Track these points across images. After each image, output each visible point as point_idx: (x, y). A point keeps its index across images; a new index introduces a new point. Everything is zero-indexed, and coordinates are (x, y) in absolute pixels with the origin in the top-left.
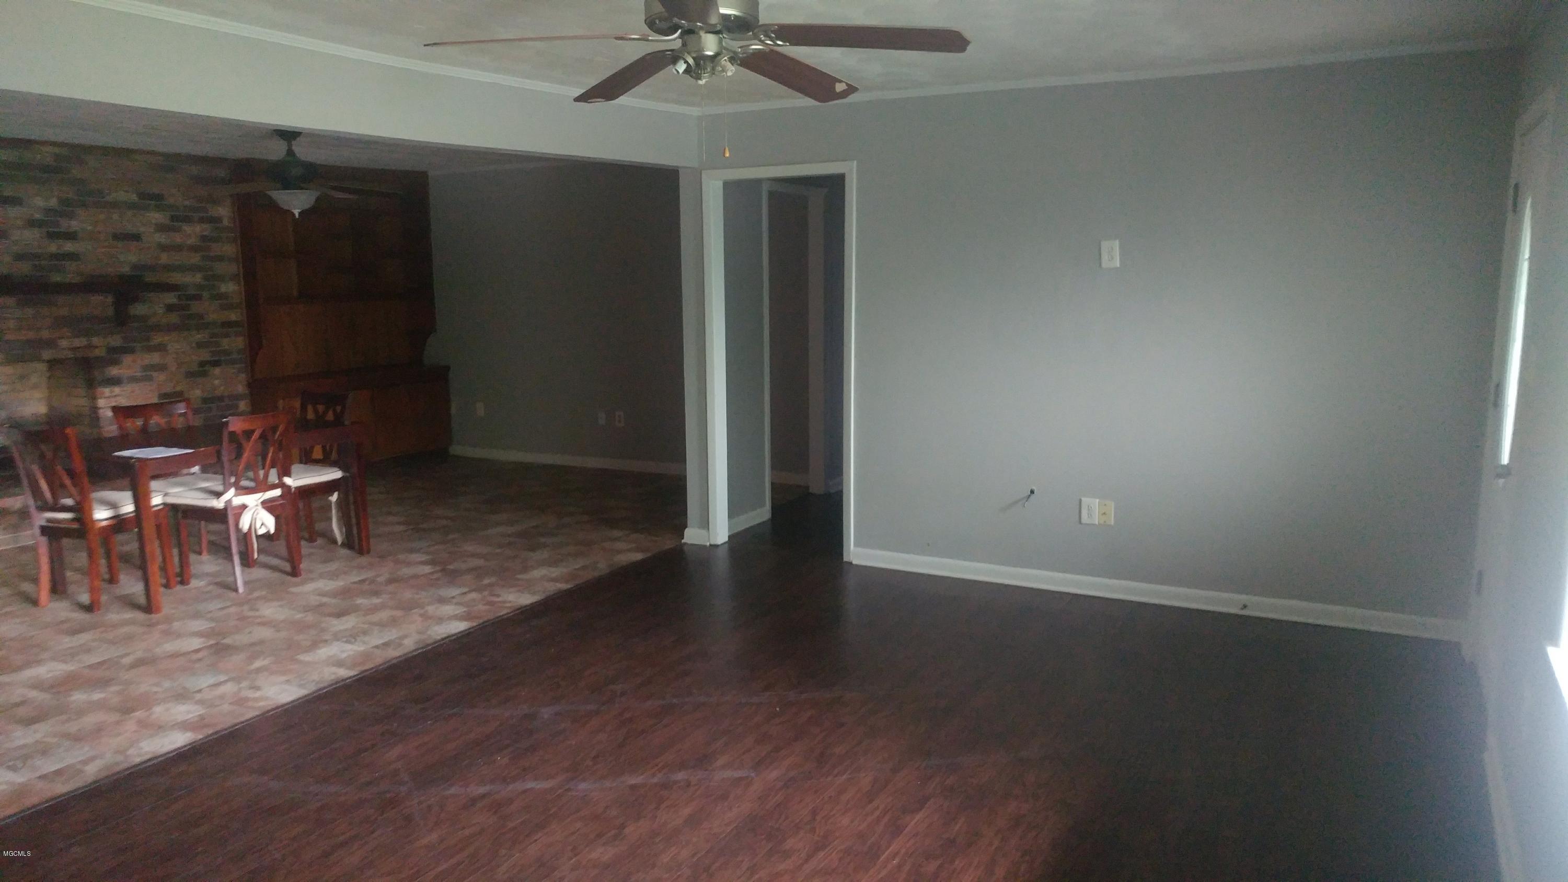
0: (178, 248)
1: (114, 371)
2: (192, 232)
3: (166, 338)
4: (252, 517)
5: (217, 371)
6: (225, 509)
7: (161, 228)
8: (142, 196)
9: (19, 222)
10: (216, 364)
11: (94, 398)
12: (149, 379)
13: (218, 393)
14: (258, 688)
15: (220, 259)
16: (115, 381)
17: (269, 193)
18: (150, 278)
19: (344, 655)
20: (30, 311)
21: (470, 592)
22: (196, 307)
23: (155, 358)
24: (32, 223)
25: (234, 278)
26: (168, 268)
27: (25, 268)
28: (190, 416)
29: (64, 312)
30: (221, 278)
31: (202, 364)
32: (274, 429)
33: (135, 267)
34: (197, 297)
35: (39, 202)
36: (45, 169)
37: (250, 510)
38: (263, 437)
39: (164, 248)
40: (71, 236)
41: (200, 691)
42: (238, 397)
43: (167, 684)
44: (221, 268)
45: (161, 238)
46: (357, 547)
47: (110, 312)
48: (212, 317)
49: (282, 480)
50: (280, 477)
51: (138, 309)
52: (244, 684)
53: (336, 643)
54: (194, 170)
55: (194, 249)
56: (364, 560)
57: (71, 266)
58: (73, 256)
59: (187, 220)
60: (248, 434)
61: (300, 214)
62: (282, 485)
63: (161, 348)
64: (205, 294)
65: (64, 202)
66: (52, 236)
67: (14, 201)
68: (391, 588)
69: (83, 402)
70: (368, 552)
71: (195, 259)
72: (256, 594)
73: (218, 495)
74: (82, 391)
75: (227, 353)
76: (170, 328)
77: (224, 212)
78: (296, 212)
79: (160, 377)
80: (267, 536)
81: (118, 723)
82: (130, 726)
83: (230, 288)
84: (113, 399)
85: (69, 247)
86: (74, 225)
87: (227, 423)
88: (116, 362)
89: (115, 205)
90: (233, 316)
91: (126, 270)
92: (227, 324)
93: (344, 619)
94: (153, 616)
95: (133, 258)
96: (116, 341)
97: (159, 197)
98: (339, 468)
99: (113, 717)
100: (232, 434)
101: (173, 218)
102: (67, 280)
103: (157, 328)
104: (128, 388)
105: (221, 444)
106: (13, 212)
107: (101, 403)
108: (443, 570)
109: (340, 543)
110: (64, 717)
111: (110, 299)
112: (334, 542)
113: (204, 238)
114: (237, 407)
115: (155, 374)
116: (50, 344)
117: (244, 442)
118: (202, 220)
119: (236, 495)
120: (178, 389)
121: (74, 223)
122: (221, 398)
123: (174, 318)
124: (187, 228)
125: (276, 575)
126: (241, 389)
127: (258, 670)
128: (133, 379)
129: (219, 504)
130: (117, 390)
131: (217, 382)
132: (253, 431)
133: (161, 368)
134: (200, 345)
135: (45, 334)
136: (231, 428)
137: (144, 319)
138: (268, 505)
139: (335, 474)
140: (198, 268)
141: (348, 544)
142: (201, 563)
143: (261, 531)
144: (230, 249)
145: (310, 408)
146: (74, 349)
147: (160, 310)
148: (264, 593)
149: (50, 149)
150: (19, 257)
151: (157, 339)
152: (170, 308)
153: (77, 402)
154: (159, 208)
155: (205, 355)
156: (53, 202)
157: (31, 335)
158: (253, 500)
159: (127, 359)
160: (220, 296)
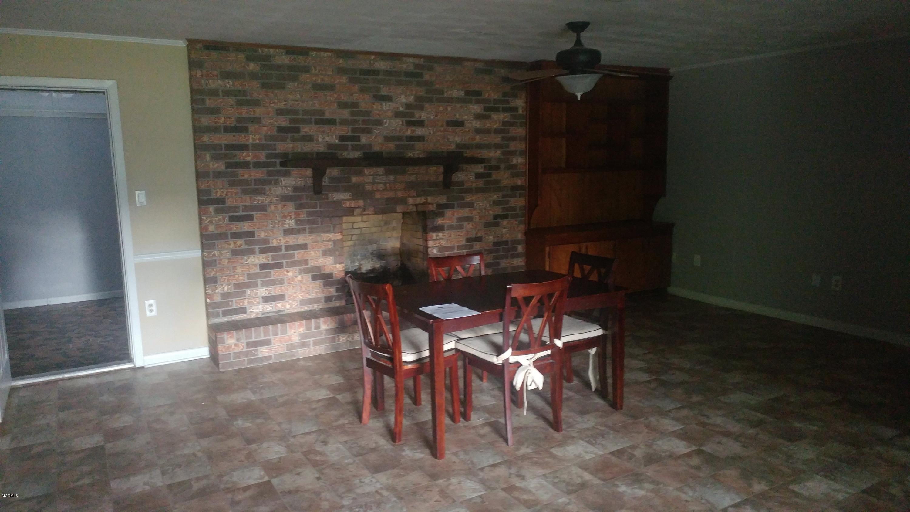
0: (487, 131)
1: (440, 221)
2: (498, 118)
3: (474, 198)
5: (505, 222)
7: (478, 117)
8: (468, 93)
9: (390, 114)
10: (505, 217)
11: (426, 240)
12: (461, 227)
13: (504, 238)
15: (514, 139)
16: (440, 229)
18: (468, 153)
20: (391, 178)
22: (495, 176)
23: (465, 212)
24: (397, 115)
25: (522, 153)
26: (479, 146)
27: (391, 146)
28: (482, 266)
29: (413, 178)
30: (513, 153)
31: (495, 217)
33: (458, 146)
34: (498, 168)
35: (403, 99)
36: (408, 74)
39: (478, 131)
40: (420, 123)
44: (514, 146)
45: (477, 124)
47: (441, 178)
48: (505, 182)
51: (459, 177)
54: (503, 72)
55: (497, 132)
57: (419, 145)
58: (421, 138)
59: (495, 110)
63: (470, 205)
64: (502, 166)
65: (418, 99)
66: (410, 123)
67: (388, 99)
69: (420, 242)
71: (497, 139)
74: (419, 235)
75: (514, 209)
76: (479, 190)
77: (520, 103)
78: (579, 95)
79: (468, 226)
83: (518, 160)
84: (438, 242)
85: (419, 131)
86: (423, 115)
88: (442, 215)
89: (450, 100)
90: (519, 182)
91: (453, 147)
92: (514, 188)
95: (458, 139)
96: (443, 200)
97: (479, 93)
101: (486, 109)
102: (416, 156)
103: (469, 191)
104: (447, 233)
106: (386, 106)
107: (430, 243)
111: (441, 169)
113: (504, 123)
114: (515, 250)
115: (465, 224)
116: (403, 201)
118: (505, 110)
120: (479, 235)
121: (423, 114)
122: (507, 243)
123: (481, 183)
124: (495, 116)
126: (520, 236)
128: (451, 227)
130: (440, 235)
131: (504, 231)
133: (469, 219)
134: (496, 203)
135: (400, 194)
137: (461, 183)
140: (497, 146)
144: (520, 131)
146: (416, 205)
147: (472, 177)
149: (411, 60)
150: (388, 139)
151: (469, 198)
152: (478, 176)
153: (416, 242)
154: (478, 102)
155: (498, 210)
156: (411, 99)
157: (391, 194)
159: (448, 213)
160: (514, 167)
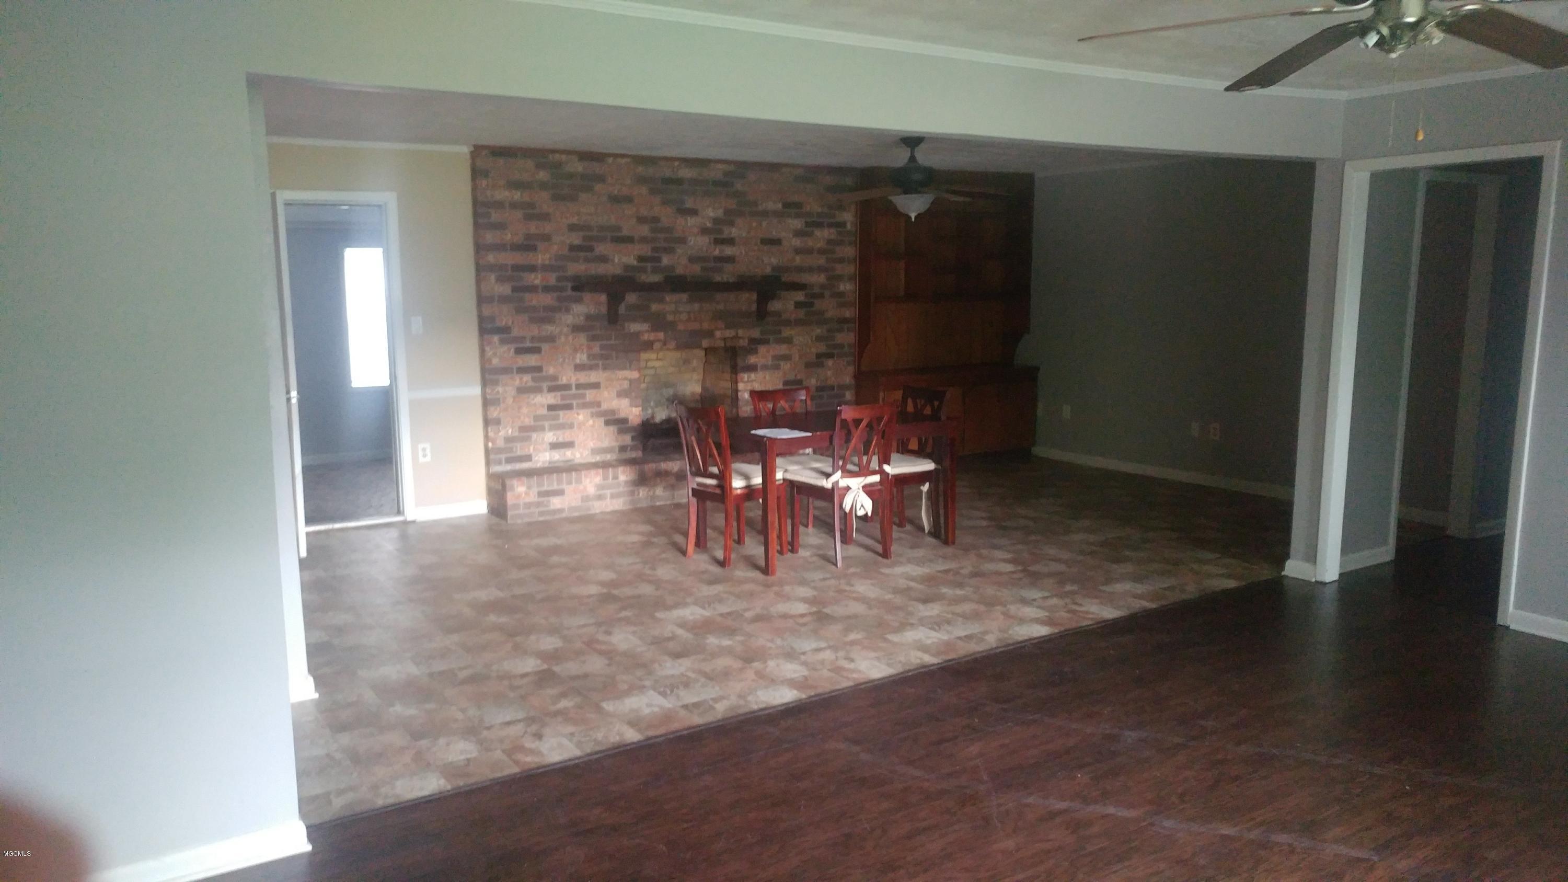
0: (809, 251)
1: (752, 360)
2: (823, 235)
3: (793, 332)
4: (854, 498)
5: (830, 362)
6: (833, 489)
7: (798, 234)
8: (786, 205)
9: (695, 230)
10: (830, 356)
11: (736, 383)
12: (777, 367)
13: (830, 382)
14: (852, 660)
15: (841, 260)
16: (752, 368)
17: (890, 198)
18: (785, 278)
19: (929, 642)
20: (696, 306)
21: (1052, 597)
22: (819, 304)
23: (783, 349)
24: (704, 231)
25: (851, 278)
26: (800, 269)
27: (696, 269)
28: (809, 402)
29: (721, 307)
30: (840, 278)
31: (819, 356)
32: (879, 419)
33: (774, 269)
34: (821, 296)
35: (711, 213)
36: (716, 183)
37: (853, 492)
38: (869, 426)
39: (798, 251)
40: (730, 241)
41: (804, 653)
42: (843, 387)
43: (779, 642)
44: (840, 269)
45: (797, 242)
46: (943, 537)
47: (754, 307)
48: (830, 314)
49: (883, 467)
50: (880, 465)
51: (775, 306)
52: (841, 654)
53: (921, 628)
54: (828, 180)
55: (821, 252)
56: (949, 550)
57: (728, 267)
58: (731, 259)
59: (820, 225)
60: (857, 422)
61: (916, 217)
62: (882, 472)
63: (788, 341)
64: (827, 293)
65: (727, 212)
66: (719, 242)
67: (694, 212)
68: (973, 581)
69: (728, 385)
70: (953, 543)
71: (822, 261)
72: (852, 570)
73: (828, 475)
74: (727, 376)
75: (841, 346)
76: (799, 323)
77: (848, 217)
78: (913, 216)
79: (786, 366)
80: (865, 518)
81: (741, 670)
82: (750, 674)
83: (847, 287)
84: (749, 384)
85: (729, 251)
86: (734, 232)
87: (840, 411)
88: (755, 352)
89: (765, 214)
90: (848, 313)
91: (768, 270)
92: (842, 321)
93: (931, 605)
94: (769, 578)
95: (774, 261)
96: (756, 333)
97: (798, 205)
98: (932, 460)
99: (737, 664)
100: (844, 422)
101: (807, 224)
102: (725, 280)
103: (788, 323)
104: (760, 374)
105: (835, 430)
106: (691, 221)
107: (741, 386)
108: (1024, 571)
109: (926, 531)
110: (701, 657)
111: (754, 296)
112: (922, 529)
113: (829, 242)
114: (844, 396)
115: (782, 363)
116: (710, 334)
117: (853, 429)
118: (830, 225)
119: (842, 477)
120: (799, 377)
121: (734, 230)
122: (832, 388)
123: (801, 313)
124: (818, 233)
125: (870, 555)
126: (848, 379)
127: (853, 643)
128: (765, 367)
129: (827, 484)
130: (753, 376)
131: (829, 373)
132: (861, 421)
133: (787, 358)
134: (819, 339)
135: (706, 326)
136: (844, 416)
137: (778, 314)
138: (868, 490)
139: (928, 466)
140: (820, 269)
141: (935, 533)
142: (807, 534)
143: (861, 513)
144: (849, 251)
145: (910, 401)
146: (725, 339)
147: (791, 306)
148: (858, 570)
149: (720, 166)
150: (692, 260)
151: (787, 332)
152: (798, 305)
153: (724, 385)
154: (798, 216)
155: (822, 348)
156: (720, 213)
157: (695, 326)
158: (856, 483)
159: (762, 349)
160: (841, 295)
